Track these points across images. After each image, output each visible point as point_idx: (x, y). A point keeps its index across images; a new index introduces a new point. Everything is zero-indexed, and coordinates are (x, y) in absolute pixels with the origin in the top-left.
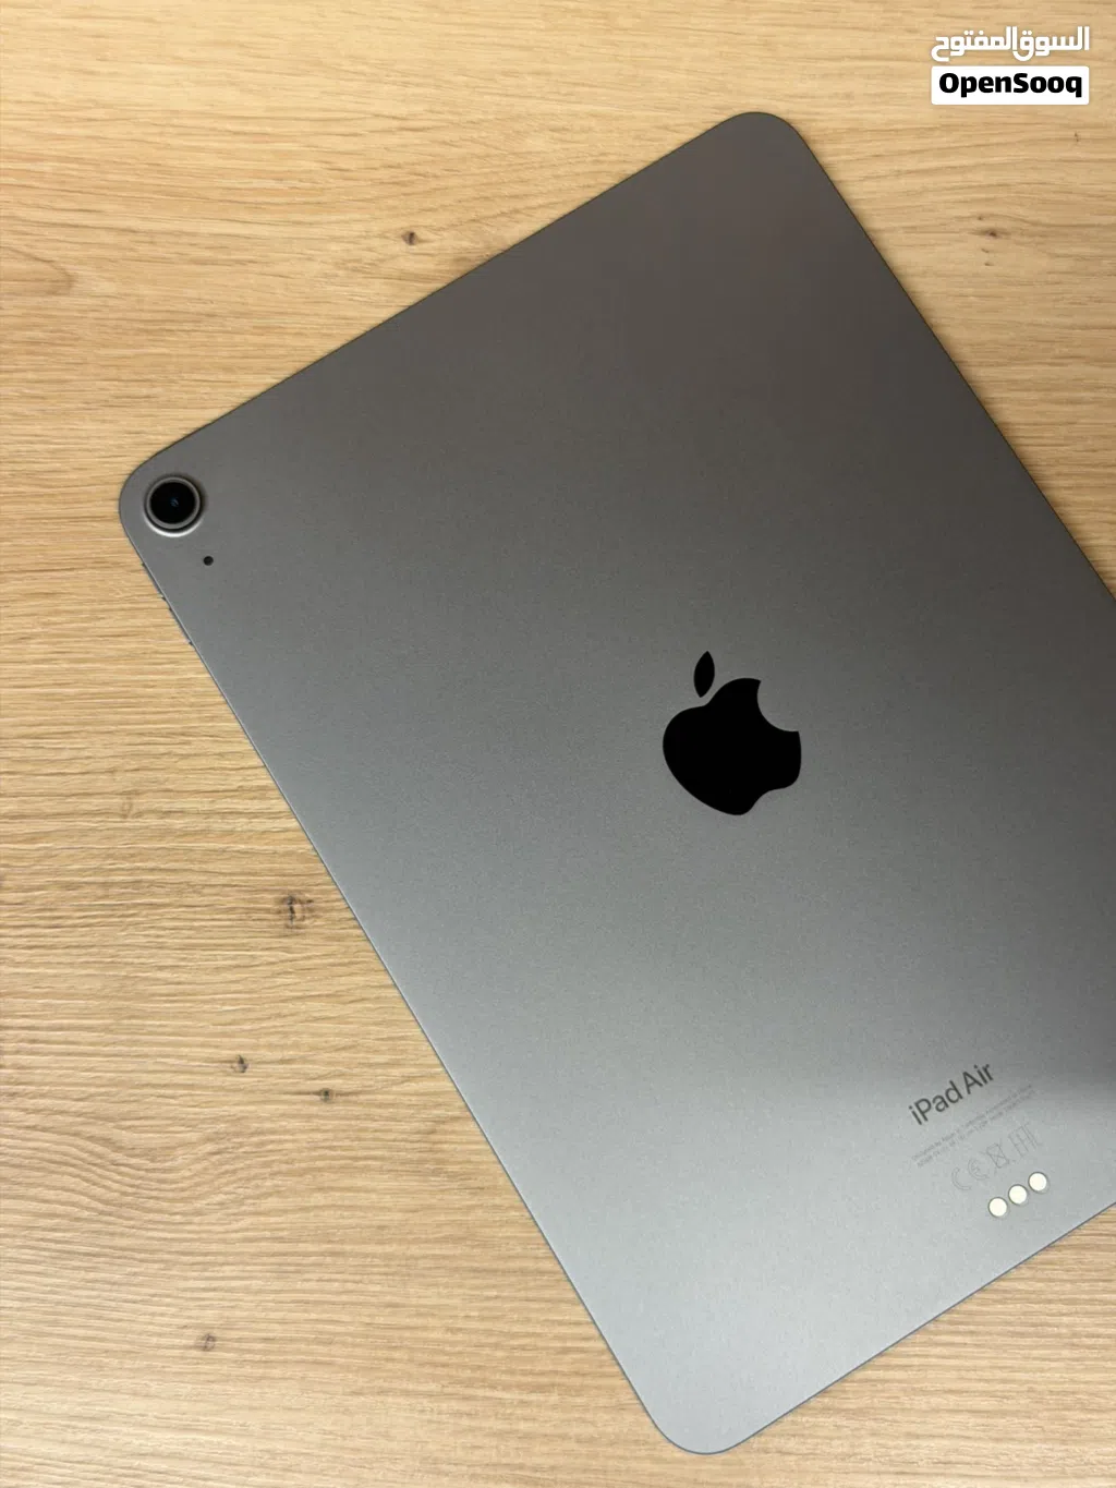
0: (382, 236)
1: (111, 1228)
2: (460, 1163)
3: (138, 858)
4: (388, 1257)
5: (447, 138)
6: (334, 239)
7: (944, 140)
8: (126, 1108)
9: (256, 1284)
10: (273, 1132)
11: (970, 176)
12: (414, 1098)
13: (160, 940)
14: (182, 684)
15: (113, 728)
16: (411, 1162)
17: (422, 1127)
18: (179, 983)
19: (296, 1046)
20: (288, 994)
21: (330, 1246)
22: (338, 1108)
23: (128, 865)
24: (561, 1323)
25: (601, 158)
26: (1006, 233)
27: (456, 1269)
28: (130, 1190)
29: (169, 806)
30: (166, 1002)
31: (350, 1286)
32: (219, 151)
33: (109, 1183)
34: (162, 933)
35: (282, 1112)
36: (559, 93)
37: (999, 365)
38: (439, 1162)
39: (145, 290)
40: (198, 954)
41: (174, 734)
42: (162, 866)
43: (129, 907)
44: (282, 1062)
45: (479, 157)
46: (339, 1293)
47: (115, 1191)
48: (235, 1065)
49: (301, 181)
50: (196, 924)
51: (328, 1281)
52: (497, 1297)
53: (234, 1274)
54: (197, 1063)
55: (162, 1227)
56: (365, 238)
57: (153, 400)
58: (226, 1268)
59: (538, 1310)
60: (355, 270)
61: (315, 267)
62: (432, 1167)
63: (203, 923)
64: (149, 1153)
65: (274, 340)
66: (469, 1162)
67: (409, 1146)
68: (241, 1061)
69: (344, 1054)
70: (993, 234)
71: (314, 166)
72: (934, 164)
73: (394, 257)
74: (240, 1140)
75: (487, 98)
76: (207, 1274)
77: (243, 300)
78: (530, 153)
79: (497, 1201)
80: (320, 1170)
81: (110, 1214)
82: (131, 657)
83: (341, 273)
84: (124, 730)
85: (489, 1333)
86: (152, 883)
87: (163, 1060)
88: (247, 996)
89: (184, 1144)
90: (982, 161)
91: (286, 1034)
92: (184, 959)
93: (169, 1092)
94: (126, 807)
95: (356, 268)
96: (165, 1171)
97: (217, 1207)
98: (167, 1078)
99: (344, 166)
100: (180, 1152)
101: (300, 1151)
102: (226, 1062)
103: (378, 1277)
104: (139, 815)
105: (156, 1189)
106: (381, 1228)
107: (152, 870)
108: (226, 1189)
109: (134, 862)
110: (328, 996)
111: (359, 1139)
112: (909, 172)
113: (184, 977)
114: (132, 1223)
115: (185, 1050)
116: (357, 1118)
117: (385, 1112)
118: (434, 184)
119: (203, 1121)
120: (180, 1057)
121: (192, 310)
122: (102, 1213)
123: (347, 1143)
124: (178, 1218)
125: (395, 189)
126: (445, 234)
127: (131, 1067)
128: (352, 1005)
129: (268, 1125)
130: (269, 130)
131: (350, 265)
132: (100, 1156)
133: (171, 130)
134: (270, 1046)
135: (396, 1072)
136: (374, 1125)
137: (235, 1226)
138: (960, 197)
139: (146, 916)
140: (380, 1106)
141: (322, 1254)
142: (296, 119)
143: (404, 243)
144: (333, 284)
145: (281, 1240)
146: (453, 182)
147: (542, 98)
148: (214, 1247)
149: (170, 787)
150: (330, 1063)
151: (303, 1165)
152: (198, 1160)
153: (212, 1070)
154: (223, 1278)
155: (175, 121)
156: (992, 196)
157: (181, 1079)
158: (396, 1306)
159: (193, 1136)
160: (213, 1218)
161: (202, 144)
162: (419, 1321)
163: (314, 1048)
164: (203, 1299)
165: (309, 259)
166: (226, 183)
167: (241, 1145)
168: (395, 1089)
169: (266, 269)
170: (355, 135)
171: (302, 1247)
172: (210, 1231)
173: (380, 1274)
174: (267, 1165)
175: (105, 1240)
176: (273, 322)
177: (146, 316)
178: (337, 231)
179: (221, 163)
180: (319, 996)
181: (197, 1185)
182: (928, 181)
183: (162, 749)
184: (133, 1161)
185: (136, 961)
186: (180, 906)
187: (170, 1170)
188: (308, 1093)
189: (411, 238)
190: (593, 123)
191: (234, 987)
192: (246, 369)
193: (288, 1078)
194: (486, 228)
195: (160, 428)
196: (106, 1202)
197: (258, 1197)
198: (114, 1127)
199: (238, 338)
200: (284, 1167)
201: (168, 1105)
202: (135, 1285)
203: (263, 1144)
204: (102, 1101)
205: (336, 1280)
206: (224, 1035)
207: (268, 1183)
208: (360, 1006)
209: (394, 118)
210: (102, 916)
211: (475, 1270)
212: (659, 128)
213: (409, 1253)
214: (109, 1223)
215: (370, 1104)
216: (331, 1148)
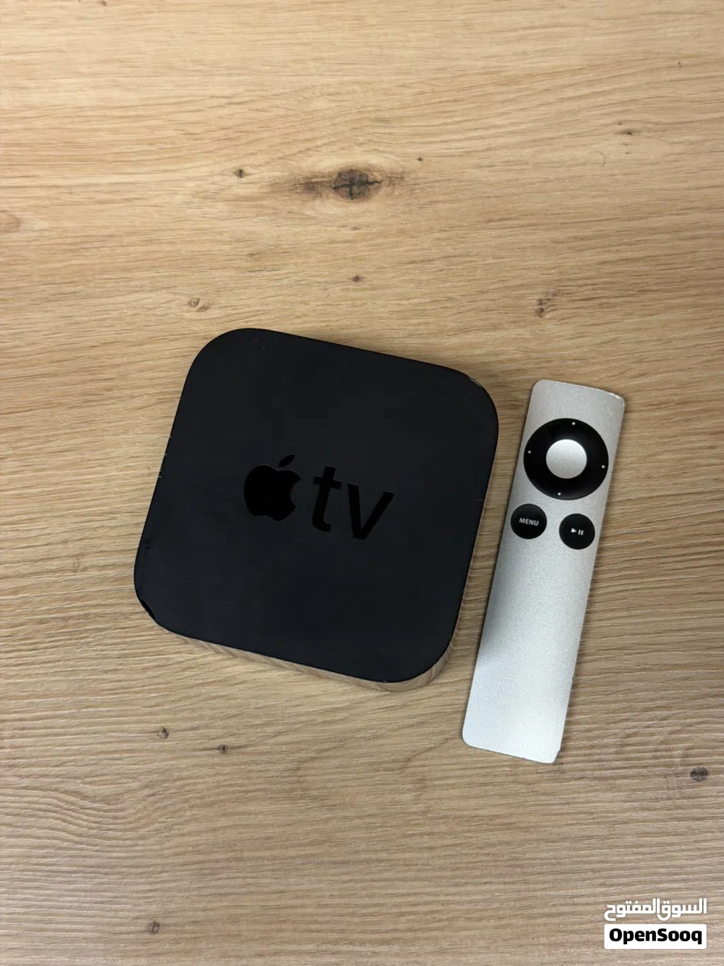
0: (222, 174)
1: (84, 853)
2: (318, 789)
3: (87, 598)
4: (275, 858)
5: (260, 107)
6: (189, 179)
7: (591, 76)
8: (89, 769)
9: (184, 884)
10: (190, 778)
11: (610, 97)
12: (284, 747)
13: (104, 653)
14: (108, 480)
15: (65, 513)
16: (285, 791)
17: (291, 766)
18: (119, 681)
19: (202, 717)
20: (194, 682)
21: (232, 854)
22: (233, 758)
23: (79, 603)
24: (396, 895)
25: (363, 110)
26: (639, 132)
27: (321, 863)
28: (94, 825)
29: (104, 562)
30: (111, 694)
31: (250, 881)
32: (110, 130)
33: (80, 822)
34: (105, 648)
35: (194, 763)
36: (331, 71)
37: (641, 218)
38: (304, 790)
39: (67, 224)
40: (131, 660)
41: (105, 513)
42: (102, 603)
43: (82, 632)
44: (192, 729)
45: (281, 117)
46: (241, 887)
47: (85, 827)
48: (160, 734)
49: (165, 143)
50: (128, 640)
51: (233, 878)
52: (350, 881)
53: (170, 878)
54: (134, 735)
55: (118, 849)
56: (211, 176)
57: (77, 294)
58: (164, 875)
59: (379, 888)
60: (206, 198)
61: (178, 198)
62: (300, 793)
63: (133, 639)
64: (105, 800)
65: (155, 248)
66: (325, 788)
67: (283, 780)
68: (165, 731)
69: (234, 720)
70: (629, 133)
71: (174, 133)
72: (586, 91)
73: (230, 187)
74: (166, 785)
75: (284, 78)
76: (151, 880)
77: (132, 224)
78: (315, 111)
79: (346, 814)
80: (222, 801)
81: (81, 843)
82: (73, 464)
83: (195, 200)
84: (72, 514)
85: (347, 906)
86: (96, 615)
87: (112, 734)
88: (165, 686)
89: (129, 791)
90: (617, 86)
91: (193, 710)
92: (121, 664)
93: (116, 756)
94: (76, 565)
95: (205, 197)
96: (117, 810)
97: (155, 832)
98: (114, 747)
99: (192, 131)
100: (127, 797)
101: (208, 789)
102: (153, 732)
103: (269, 873)
104: (85, 569)
105: (112, 824)
106: (268, 838)
107: (96, 606)
108: (160, 819)
109: (83, 601)
110: (220, 681)
111: (249, 778)
112: (568, 99)
113: (122, 676)
114: (98, 848)
115: (126, 726)
116: (246, 763)
117: (264, 758)
118: (253, 137)
119: (142, 774)
120: (123, 731)
121: (100, 234)
122: (76, 843)
123: (240, 781)
124: (128, 842)
125: (228, 143)
126: (263, 169)
127: (90, 741)
128: (238, 686)
129: (184, 774)
130: (142, 113)
131: (201, 195)
132: (72, 804)
133: (78, 119)
134: (185, 719)
135: (270, 730)
136: (259, 767)
137: (168, 844)
138: (604, 111)
139: (94, 637)
140: (261, 754)
141: (228, 860)
142: (160, 104)
143: (236, 177)
144: (191, 208)
145: (198, 852)
146: (267, 134)
147: (321, 75)
148: (154, 861)
149: (105, 549)
150: (225, 727)
151: (211, 799)
152: (139, 801)
153: (145, 739)
154: (160, 882)
155: (81, 114)
156: (625, 108)
157: (125, 746)
158: (281, 892)
159: (135, 785)
160: (152, 841)
161: (100, 127)
162: (298, 902)
163: (212, 718)
164: (148, 898)
165: (174, 194)
166: (117, 150)
167: (168, 788)
168: (270, 741)
169: (146, 202)
170: (198, 111)
171: (214, 856)
172: (151, 850)
173: (269, 870)
174: (186, 801)
175: (80, 861)
176: (154, 237)
177: (69, 241)
178: (191, 173)
179: (112, 137)
180: (215, 681)
181: (141, 818)
182: (583, 103)
183: (97, 524)
184: (96, 805)
185: (89, 668)
186: (116, 629)
187: (122, 810)
188: (211, 749)
189: (240, 173)
190: (356, 87)
191: (156, 681)
192: (138, 269)
193: (197, 740)
194: (290, 162)
195: (83, 312)
196: (80, 835)
197: (182, 824)
198: (81, 783)
199: (131, 249)
200: (198, 801)
201: (117, 765)
202: (102, 891)
203: (183, 786)
204: (72, 765)
205: (239, 877)
206: (151, 714)
207: (188, 813)
208: (241, 687)
209: (223, 97)
210: (66, 640)
211: (334, 863)
212: (399, 86)
213: (288, 854)
214: (83, 850)
215: (253, 753)
216: (231, 785)
